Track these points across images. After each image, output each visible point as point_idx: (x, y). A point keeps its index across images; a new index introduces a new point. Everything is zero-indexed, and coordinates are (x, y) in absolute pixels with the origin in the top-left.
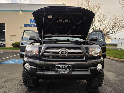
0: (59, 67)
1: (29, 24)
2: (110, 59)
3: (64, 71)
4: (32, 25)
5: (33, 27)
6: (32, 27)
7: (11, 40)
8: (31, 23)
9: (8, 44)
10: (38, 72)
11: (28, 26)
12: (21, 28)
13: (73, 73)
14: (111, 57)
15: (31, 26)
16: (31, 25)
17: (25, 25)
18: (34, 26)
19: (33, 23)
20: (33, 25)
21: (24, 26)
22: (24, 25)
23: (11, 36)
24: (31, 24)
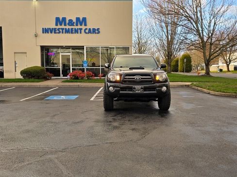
0: (135, 88)
1: (54, 27)
2: (209, 94)
3: (138, 91)
4: (61, 30)
5: (63, 33)
6: (59, 33)
7: (15, 63)
8: (57, 25)
9: (8, 72)
10: (121, 92)
11: (51, 33)
12: (36, 36)
13: (145, 92)
14: (211, 91)
15: (57, 31)
16: (59, 29)
17: (45, 31)
18: (64, 31)
19: (61, 25)
20: (63, 29)
21: (43, 33)
22: (43, 29)
23: (15, 53)
24: (57, 27)
